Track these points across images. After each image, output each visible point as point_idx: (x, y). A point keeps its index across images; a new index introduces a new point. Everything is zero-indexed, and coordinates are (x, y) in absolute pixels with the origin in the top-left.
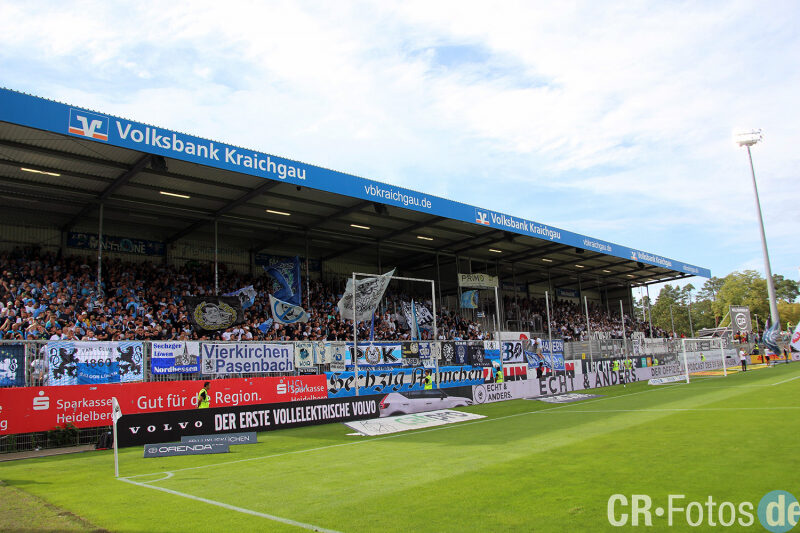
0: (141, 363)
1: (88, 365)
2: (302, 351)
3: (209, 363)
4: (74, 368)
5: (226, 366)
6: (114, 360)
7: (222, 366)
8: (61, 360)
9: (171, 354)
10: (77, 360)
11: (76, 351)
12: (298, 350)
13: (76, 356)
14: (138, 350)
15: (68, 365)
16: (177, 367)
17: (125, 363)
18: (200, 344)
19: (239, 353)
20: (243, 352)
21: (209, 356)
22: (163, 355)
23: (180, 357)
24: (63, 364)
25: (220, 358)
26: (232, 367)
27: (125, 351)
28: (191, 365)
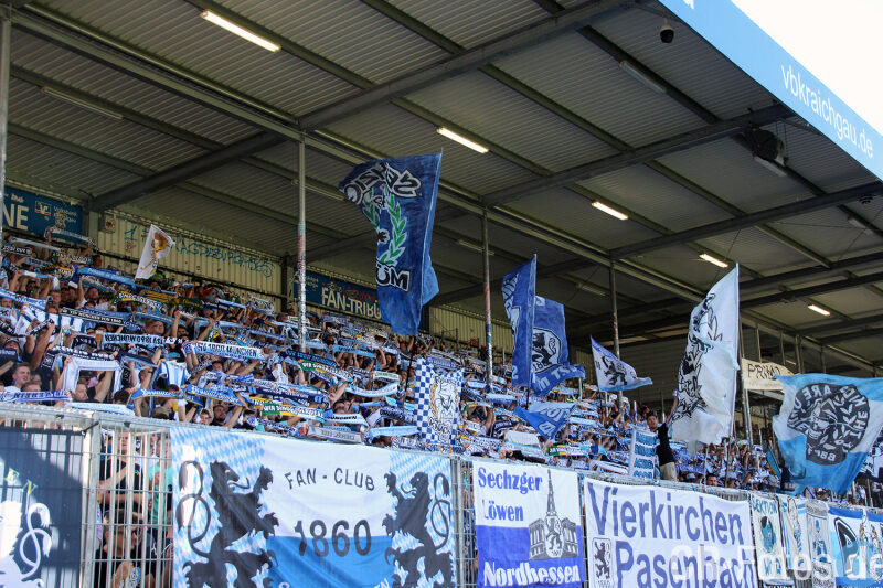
0: (450, 547)
1: (303, 546)
2: (764, 521)
3: (600, 555)
4: (262, 559)
5: (636, 568)
6: (378, 530)
7: (628, 566)
8: (216, 522)
9: (519, 513)
10: (272, 520)
11: (265, 478)
12: (757, 517)
13: (270, 501)
14: (440, 489)
15: (240, 546)
16: (535, 565)
17: (405, 542)
18: (580, 478)
19: (656, 520)
20: (664, 517)
21: (601, 523)
22: (502, 514)
23: (538, 525)
24: (220, 541)
25: (622, 537)
26: (647, 570)
27: (408, 491)
28: (567, 560)
